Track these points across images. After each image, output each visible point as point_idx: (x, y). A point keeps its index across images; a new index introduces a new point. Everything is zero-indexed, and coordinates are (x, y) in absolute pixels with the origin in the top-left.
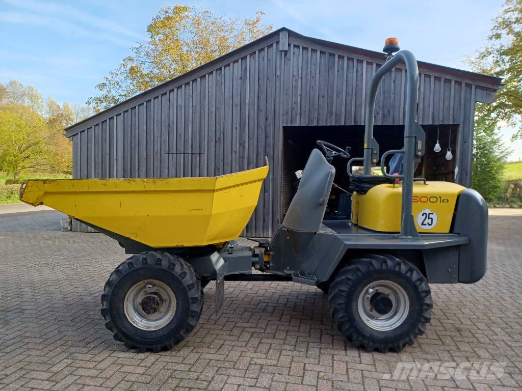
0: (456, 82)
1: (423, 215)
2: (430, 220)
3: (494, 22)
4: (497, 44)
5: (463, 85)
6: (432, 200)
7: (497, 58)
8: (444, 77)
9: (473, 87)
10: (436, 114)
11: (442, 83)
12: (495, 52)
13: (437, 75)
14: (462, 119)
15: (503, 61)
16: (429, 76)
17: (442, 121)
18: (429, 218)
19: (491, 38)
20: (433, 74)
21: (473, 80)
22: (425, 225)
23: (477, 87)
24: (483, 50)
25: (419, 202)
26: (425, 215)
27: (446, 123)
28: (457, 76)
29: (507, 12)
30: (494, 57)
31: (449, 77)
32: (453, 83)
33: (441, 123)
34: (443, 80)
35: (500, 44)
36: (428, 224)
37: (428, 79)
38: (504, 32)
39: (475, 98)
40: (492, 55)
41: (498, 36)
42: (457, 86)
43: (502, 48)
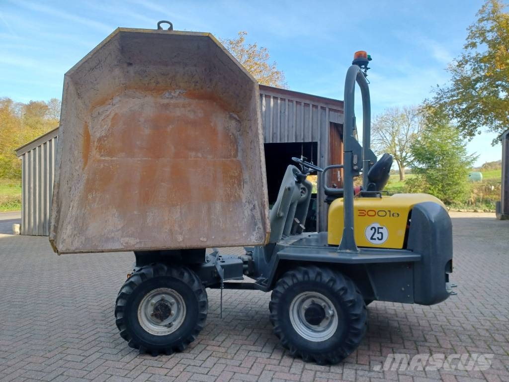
0: (313, 106)
1: (371, 229)
2: (380, 235)
3: (469, 31)
4: (473, 52)
5: (319, 108)
6: (380, 213)
7: (475, 65)
8: (303, 101)
9: (327, 110)
10: (298, 133)
11: (302, 107)
12: (472, 60)
13: (298, 100)
14: (319, 137)
15: (481, 68)
16: (292, 101)
17: (304, 139)
18: (378, 233)
19: (466, 47)
20: (295, 99)
21: (327, 104)
22: (375, 239)
23: (330, 109)
24: (461, 58)
25: (367, 215)
26: (373, 229)
27: (306, 141)
28: (314, 101)
29: (482, 21)
30: (471, 65)
31: (307, 102)
32: (311, 106)
33: (302, 141)
34: (303, 104)
35: (476, 52)
36: (378, 238)
37: (291, 104)
38: (478, 40)
39: (329, 119)
40: (469, 63)
41: (474, 45)
42: (314, 109)
43: (479, 56)
